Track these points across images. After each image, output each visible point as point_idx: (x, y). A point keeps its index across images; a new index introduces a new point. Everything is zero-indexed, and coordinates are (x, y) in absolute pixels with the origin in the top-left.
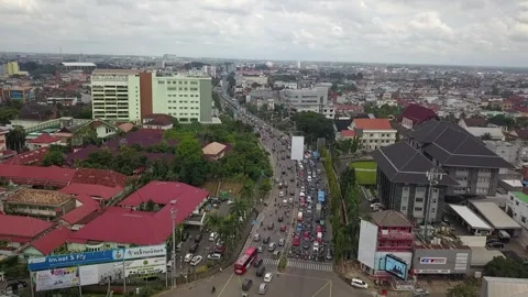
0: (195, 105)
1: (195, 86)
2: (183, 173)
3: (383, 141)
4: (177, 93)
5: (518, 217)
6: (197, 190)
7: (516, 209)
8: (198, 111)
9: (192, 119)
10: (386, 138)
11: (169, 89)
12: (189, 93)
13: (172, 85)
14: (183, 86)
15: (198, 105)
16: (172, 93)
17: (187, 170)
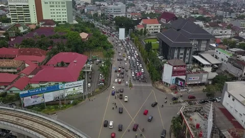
0: (64, 15)
1: (63, 5)
2: (73, 48)
3: (155, 29)
4: (55, 8)
5: (220, 59)
6: (83, 56)
7: (219, 56)
8: (66, 18)
9: (63, 22)
10: (156, 28)
11: (51, 6)
12: (61, 8)
13: (52, 4)
14: (58, 4)
15: (66, 14)
16: (52, 8)
17: (75, 46)
